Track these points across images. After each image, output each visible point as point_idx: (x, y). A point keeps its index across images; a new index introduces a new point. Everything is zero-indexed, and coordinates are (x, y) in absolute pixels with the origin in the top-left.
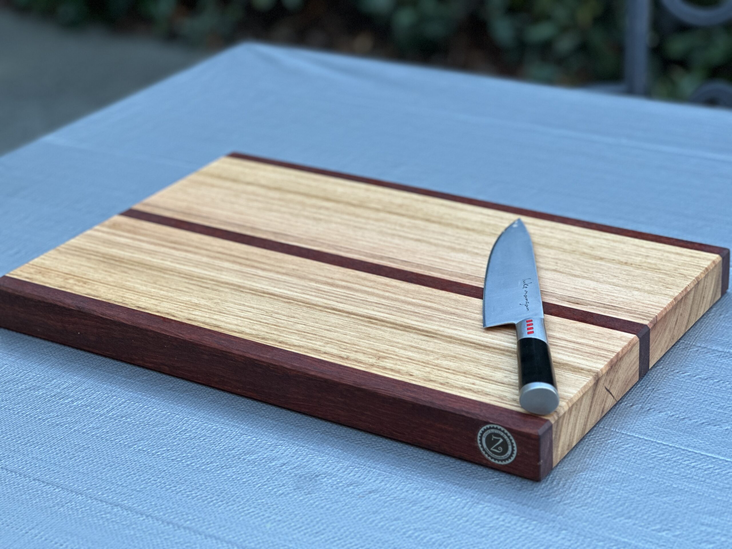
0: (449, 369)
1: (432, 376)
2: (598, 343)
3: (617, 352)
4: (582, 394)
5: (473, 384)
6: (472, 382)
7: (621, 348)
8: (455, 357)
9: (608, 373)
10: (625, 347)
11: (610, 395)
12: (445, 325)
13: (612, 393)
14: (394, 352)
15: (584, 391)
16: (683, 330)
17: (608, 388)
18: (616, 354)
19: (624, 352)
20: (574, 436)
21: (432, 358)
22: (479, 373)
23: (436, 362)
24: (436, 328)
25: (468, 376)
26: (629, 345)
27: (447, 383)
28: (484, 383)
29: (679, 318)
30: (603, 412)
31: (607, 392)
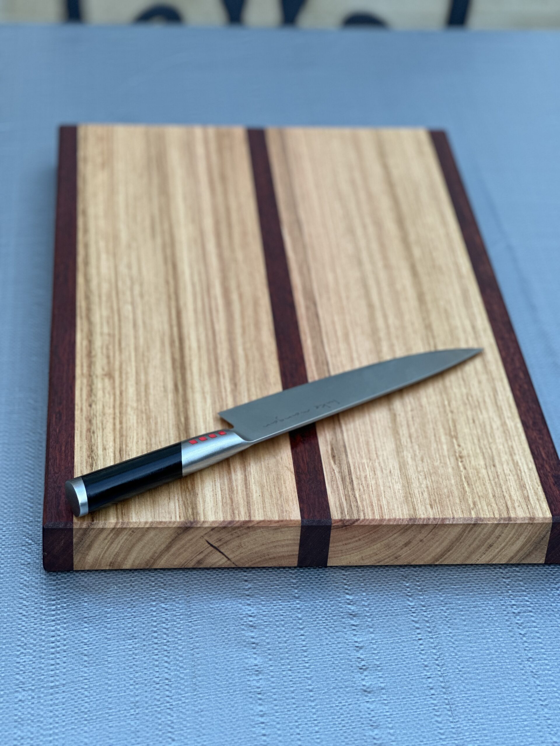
0: (121, 423)
1: (99, 418)
2: (260, 500)
3: (253, 519)
4: (147, 526)
5: (104, 449)
6: (107, 447)
7: (261, 519)
8: (148, 418)
9: (213, 529)
10: (270, 522)
11: (219, 554)
12: (207, 388)
13: (226, 554)
14: (127, 379)
15: (154, 526)
16: (427, 559)
17: (216, 545)
18: (247, 519)
19: (261, 524)
20: (125, 558)
21: (135, 405)
22: (130, 445)
23: (129, 409)
24: (197, 385)
25: (118, 440)
26: (278, 522)
27: (94, 433)
28: (112, 455)
29: (414, 542)
30: (199, 562)
31: (211, 548)
